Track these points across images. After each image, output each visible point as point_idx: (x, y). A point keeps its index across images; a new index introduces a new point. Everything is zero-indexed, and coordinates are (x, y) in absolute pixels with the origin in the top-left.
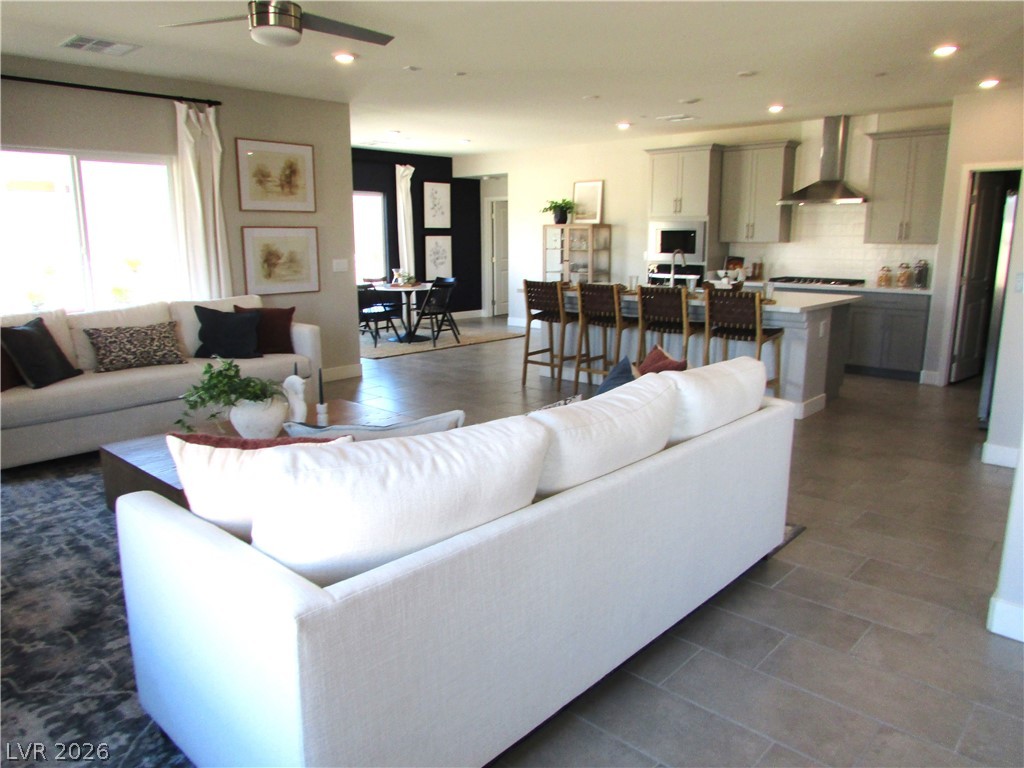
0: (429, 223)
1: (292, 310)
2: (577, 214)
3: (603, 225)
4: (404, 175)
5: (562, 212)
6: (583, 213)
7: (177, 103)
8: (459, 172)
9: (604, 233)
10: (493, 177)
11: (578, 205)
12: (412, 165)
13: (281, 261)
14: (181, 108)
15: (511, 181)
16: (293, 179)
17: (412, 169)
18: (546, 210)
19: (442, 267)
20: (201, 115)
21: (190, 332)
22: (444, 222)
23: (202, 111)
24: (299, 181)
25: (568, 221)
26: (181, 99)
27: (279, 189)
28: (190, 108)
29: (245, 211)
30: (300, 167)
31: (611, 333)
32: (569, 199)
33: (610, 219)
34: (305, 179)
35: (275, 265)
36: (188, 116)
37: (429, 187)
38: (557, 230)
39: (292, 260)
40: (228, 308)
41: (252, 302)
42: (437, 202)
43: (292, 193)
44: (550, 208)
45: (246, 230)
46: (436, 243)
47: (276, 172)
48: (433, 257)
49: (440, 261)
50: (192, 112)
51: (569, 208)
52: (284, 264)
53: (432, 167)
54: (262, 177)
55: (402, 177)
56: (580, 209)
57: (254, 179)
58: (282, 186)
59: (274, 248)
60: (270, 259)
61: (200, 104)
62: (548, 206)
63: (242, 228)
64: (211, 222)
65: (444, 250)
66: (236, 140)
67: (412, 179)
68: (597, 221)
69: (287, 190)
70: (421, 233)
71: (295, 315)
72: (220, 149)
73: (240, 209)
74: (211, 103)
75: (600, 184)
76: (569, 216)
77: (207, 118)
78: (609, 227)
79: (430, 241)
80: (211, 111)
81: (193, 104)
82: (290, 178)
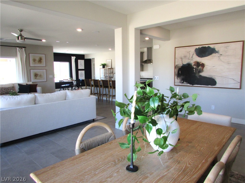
0: (79, 68)
1: (37, 84)
2: (107, 66)
3: (111, 68)
4: (73, 58)
5: (104, 66)
6: (108, 66)
7: (17, 48)
8: (86, 58)
9: (112, 70)
10: (93, 59)
11: (107, 64)
12: (75, 56)
13: (38, 76)
14: (18, 48)
15: (95, 59)
16: (41, 61)
17: (75, 57)
18: (101, 65)
19: (82, 77)
20: (22, 50)
21: (17, 89)
22: (83, 68)
23: (22, 49)
24: (42, 61)
25: (105, 67)
26: (18, 47)
27: (38, 62)
28: (19, 48)
29: (31, 67)
30: (42, 58)
31: (98, 89)
32: (105, 63)
33: (113, 67)
34: (44, 60)
35: (37, 76)
36: (19, 50)
37: (79, 61)
38: (103, 69)
39: (41, 76)
40: (25, 84)
41: (30, 83)
42: (81, 64)
43: (41, 63)
44: (102, 65)
45: (31, 70)
46: (81, 72)
47: (37, 59)
48: (80, 75)
49: (82, 76)
50: (20, 49)
51: (105, 65)
52: (39, 76)
53: (80, 57)
54: (34, 60)
55: (73, 59)
56: (107, 65)
57: (33, 61)
58: (39, 62)
59: (37, 73)
60: (36, 75)
61: (22, 48)
62: (101, 64)
63: (30, 70)
64: (23, 68)
65: (83, 74)
66: (29, 54)
67: (75, 59)
68: (110, 67)
69: (40, 63)
70: (77, 70)
71: (37, 85)
72: (25, 55)
73: (30, 66)
74: (24, 47)
75: (111, 60)
76: (105, 66)
77: (23, 50)
78: (113, 69)
79: (80, 72)
80: (24, 49)
81: (20, 48)
82: (40, 60)
